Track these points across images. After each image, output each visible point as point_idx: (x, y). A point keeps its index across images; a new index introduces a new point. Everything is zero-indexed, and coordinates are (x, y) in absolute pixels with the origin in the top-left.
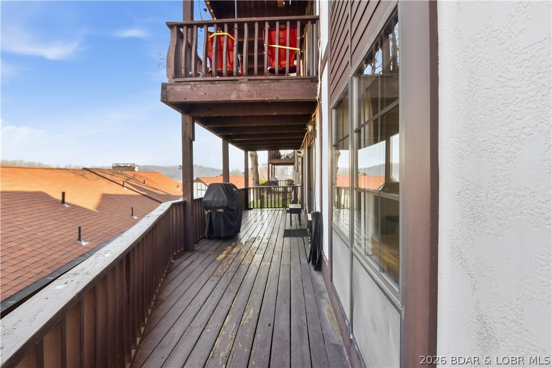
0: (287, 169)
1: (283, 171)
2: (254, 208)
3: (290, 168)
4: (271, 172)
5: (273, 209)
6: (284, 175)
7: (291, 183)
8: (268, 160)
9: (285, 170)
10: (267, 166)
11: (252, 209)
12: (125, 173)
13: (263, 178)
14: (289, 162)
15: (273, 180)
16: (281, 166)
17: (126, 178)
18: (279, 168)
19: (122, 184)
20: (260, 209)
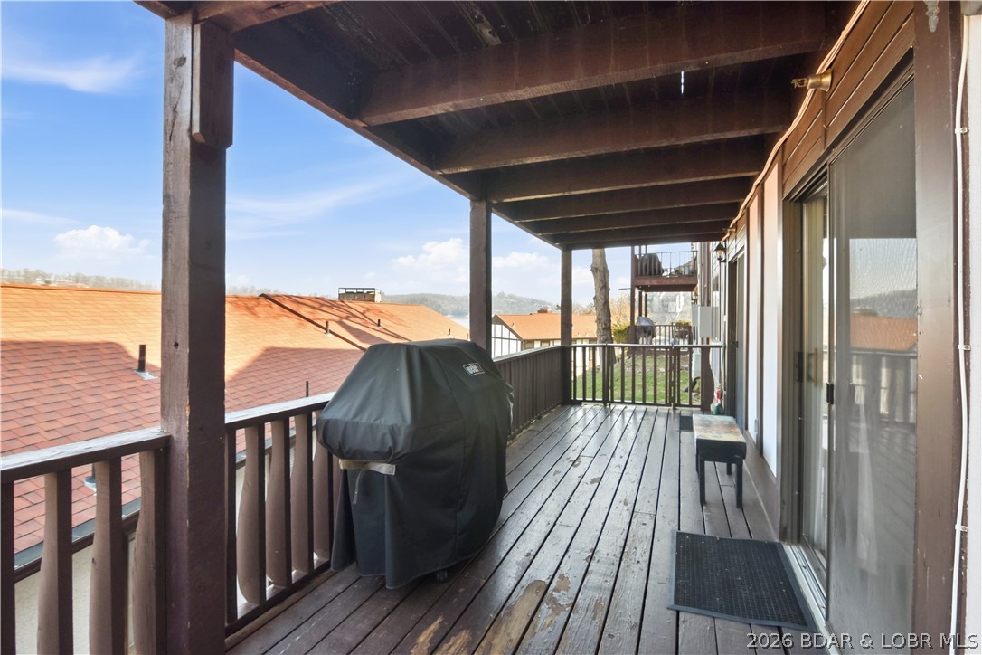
0: (674, 300)
1: (665, 305)
2: (584, 400)
3: (682, 298)
4: (638, 306)
5: (638, 408)
6: (667, 312)
7: (685, 331)
8: (632, 280)
9: (670, 304)
10: (629, 291)
11: (579, 403)
12: (350, 304)
13: (620, 320)
14: (683, 282)
15: (644, 323)
16: (664, 293)
17: (344, 315)
18: (657, 297)
19: (325, 326)
20: (599, 407)
